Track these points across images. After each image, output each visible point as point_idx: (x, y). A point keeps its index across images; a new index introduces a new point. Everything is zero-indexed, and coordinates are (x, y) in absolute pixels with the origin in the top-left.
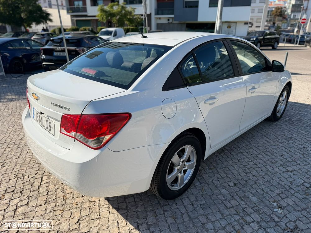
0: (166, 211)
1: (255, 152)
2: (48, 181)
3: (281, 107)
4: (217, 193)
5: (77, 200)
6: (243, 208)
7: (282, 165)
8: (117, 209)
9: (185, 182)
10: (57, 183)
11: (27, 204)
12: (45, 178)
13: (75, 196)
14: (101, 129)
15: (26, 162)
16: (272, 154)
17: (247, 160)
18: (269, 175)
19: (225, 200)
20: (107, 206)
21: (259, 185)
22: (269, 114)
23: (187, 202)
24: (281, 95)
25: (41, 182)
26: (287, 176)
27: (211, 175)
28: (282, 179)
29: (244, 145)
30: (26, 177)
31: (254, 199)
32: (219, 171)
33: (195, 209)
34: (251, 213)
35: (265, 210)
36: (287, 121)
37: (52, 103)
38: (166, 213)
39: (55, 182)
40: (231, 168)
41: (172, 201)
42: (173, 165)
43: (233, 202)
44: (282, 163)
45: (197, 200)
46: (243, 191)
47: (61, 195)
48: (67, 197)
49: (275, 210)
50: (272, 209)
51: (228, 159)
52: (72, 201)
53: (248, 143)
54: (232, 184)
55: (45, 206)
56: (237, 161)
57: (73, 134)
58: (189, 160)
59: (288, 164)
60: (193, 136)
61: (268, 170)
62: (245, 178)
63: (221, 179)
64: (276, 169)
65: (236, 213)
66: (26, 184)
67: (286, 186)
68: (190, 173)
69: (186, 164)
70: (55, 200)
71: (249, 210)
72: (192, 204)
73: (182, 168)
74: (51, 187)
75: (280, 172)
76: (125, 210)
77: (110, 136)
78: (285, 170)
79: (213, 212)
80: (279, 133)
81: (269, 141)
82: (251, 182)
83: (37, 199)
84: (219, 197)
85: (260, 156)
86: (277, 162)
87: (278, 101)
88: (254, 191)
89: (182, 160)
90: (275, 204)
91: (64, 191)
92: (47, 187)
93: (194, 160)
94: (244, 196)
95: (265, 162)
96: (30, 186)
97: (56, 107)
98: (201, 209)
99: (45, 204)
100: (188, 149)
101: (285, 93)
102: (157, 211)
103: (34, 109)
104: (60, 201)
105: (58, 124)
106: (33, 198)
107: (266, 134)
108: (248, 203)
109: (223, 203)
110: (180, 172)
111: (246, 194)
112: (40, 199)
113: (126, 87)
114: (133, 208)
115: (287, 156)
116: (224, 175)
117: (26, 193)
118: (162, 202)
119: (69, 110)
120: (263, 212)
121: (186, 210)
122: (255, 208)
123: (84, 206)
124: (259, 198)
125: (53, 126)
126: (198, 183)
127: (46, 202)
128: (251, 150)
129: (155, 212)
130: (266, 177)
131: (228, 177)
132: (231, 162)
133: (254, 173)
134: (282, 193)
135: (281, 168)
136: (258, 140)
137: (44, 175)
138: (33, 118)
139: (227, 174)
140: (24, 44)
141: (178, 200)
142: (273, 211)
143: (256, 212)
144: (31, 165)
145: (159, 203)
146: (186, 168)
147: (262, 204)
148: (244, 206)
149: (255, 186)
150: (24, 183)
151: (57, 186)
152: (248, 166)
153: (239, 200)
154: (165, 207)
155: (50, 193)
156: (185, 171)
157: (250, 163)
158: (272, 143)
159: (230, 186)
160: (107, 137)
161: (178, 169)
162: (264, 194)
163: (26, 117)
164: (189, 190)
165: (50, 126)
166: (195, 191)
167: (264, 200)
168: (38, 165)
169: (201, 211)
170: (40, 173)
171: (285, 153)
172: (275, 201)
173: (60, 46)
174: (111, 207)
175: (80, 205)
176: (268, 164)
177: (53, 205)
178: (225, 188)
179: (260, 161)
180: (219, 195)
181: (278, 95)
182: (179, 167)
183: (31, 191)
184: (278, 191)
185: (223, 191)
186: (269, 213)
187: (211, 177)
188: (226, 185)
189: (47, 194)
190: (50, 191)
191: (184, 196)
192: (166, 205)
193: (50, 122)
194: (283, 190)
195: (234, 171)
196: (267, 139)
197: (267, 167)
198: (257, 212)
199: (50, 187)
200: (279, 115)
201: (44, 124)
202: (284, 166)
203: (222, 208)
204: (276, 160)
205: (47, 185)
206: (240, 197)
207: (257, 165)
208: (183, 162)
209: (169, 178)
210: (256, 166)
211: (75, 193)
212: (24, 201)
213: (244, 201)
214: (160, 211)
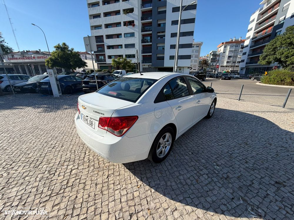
0: (156, 169)
1: (201, 135)
2: (89, 154)
3: (212, 111)
4: (183, 158)
5: (106, 164)
6: (198, 167)
7: (215, 142)
8: (129, 169)
9: (166, 153)
10: (94, 155)
11: (78, 168)
12: (87, 152)
13: (105, 163)
14: (122, 125)
15: (76, 143)
16: (210, 136)
17: (197, 139)
18: (209, 148)
19: (188, 162)
20: (123, 167)
21: (205, 153)
22: (206, 114)
23: (167, 164)
24: (212, 105)
25: (85, 155)
26: (219, 148)
27: (179, 148)
28: (217, 149)
29: (194, 131)
30: (76, 152)
31: (203, 161)
32: (183, 146)
33: (172, 168)
34: (202, 169)
35: (210, 167)
36: (215, 118)
37: (94, 111)
38: (156, 171)
39: (93, 155)
40: (189, 144)
41: (159, 163)
42: (160, 144)
43: (193, 163)
44: (215, 141)
45: (172, 163)
46: (197, 157)
47: (97, 162)
48: (100, 163)
49: (215, 167)
50: (213, 166)
51: (187, 139)
52: (103, 166)
53: (197, 130)
54: (191, 153)
55: (88, 169)
56: (192, 140)
57: (106, 128)
58: (168, 141)
59: (219, 141)
60: (170, 128)
61: (209, 145)
62: (197, 150)
63: (184, 150)
64: (213, 144)
65: (195, 169)
66: (76, 156)
67: (219, 153)
68: (168, 148)
69: (166, 143)
70: (94, 165)
71: (202, 168)
72: (170, 165)
73: (164, 145)
74: (91, 158)
75: (215, 146)
76: (133, 170)
77: (127, 129)
78: (218, 145)
79: (182, 169)
80: (211, 125)
81: (207, 129)
82: (200, 152)
83: (83, 165)
84: (184, 160)
85: (203, 137)
86: (213, 140)
87: (211, 108)
88: (203, 157)
89: (164, 141)
90: (215, 164)
91: (98, 159)
92: (89, 158)
93: (171, 141)
94: (198, 160)
95: (206, 140)
96: (79, 157)
97: (96, 113)
98: (175, 168)
99: (88, 168)
100: (168, 135)
101: (214, 103)
102: (151, 170)
103: (82, 114)
104: (97, 166)
105: (97, 123)
106: (81, 165)
107: (205, 125)
108: (200, 163)
109: (187, 164)
110: (164, 148)
111: (199, 158)
112: (85, 165)
113: (135, 102)
114: (138, 168)
115: (218, 137)
116: (186, 148)
117: (77, 162)
118: (154, 164)
119: (104, 115)
120: (209, 169)
121: (167, 169)
122: (204, 166)
123: (110, 168)
124: (206, 161)
125: (94, 123)
126: (173, 153)
127: (88, 166)
128: (198, 134)
129: (150, 170)
130: (208, 149)
131: (188, 149)
132: (188, 141)
133: (202, 147)
134: (218, 157)
135: (215, 143)
136: (201, 128)
137: (87, 150)
138: (82, 119)
139: (187, 148)
140: (73, 78)
141: (163, 163)
142: (215, 168)
143: (205, 168)
144: (79, 145)
145: (152, 165)
146: (166, 145)
147: (208, 164)
148: (199, 166)
149: (203, 154)
150: (75, 156)
151: (94, 157)
152: (198, 143)
153: (195, 162)
154: (155, 167)
155: (90, 161)
156: (166, 147)
157: (199, 141)
158: (209, 130)
159: (190, 154)
160: (125, 130)
161: (162, 146)
162: (208, 158)
163: (77, 119)
164: (168, 157)
165: (92, 124)
166: (171, 158)
167: (208, 161)
168: (83, 145)
169: (176, 169)
170: (84, 149)
171: (216, 135)
172: (214, 162)
173: (93, 79)
174: (125, 168)
175: (108, 168)
176: (208, 142)
177: (92, 168)
178: (187, 155)
179: (204, 140)
180: (184, 159)
181: (210, 105)
182: (163, 145)
183: (79, 160)
184: (216, 157)
185: (186, 157)
186: (212, 169)
187: (179, 149)
188: (187, 154)
189: (89, 162)
190: (91, 160)
191: (165, 160)
192: (156, 166)
193: (92, 122)
194: (218, 155)
195: (191, 146)
196: (206, 128)
197: (208, 143)
198: (206, 168)
199: (90, 158)
200: (211, 115)
201: (89, 123)
202: (217, 143)
203: (187, 167)
204: (212, 139)
205: (89, 156)
206: (196, 160)
207: (202, 142)
208: (165, 142)
209: (158, 151)
210: (202, 143)
211: (105, 160)
212: (75, 166)
213: (198, 163)
214: (153, 170)
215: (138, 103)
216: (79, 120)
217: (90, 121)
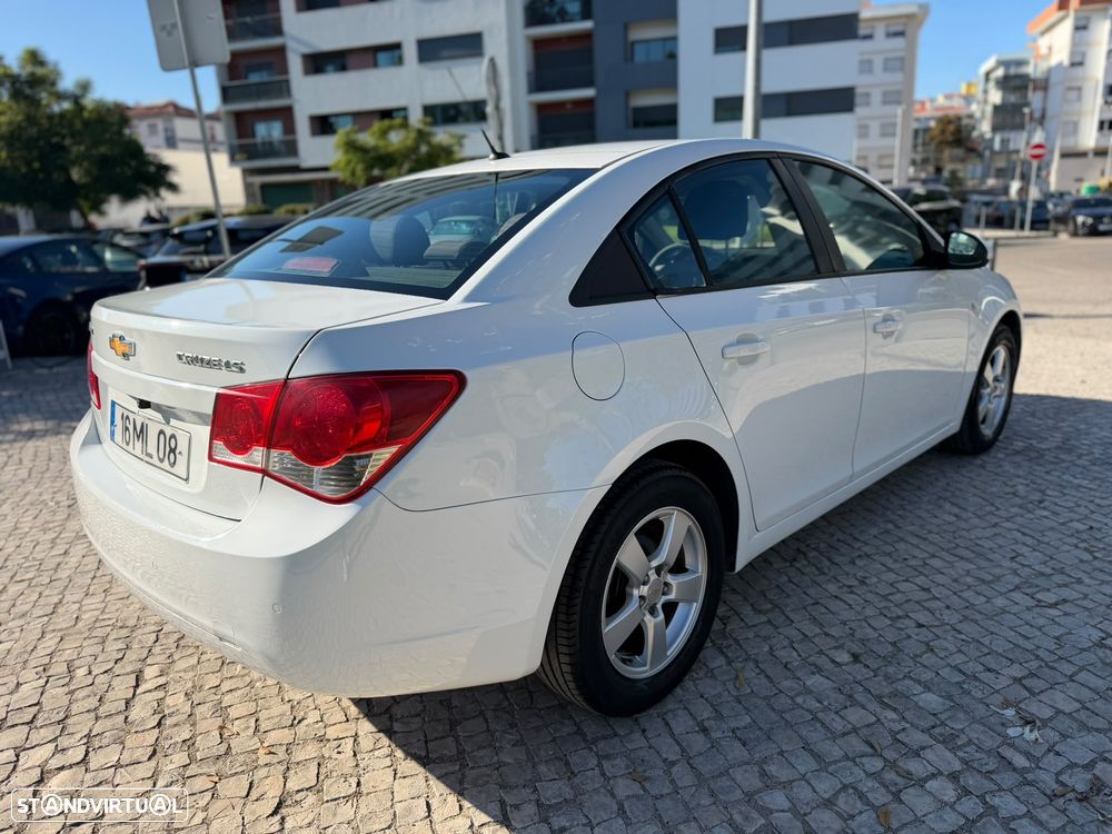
0: (608, 757)
1: (917, 552)
2: (162, 680)
3: (992, 406)
4: (791, 689)
5: (273, 737)
6: (893, 734)
7: (1017, 588)
8: (424, 761)
9: (672, 652)
10: (197, 688)
11: (84, 761)
12: (150, 672)
13: (263, 726)
15: (80, 624)
16: (979, 555)
17: (891, 577)
18: (976, 622)
19: (827, 709)
20: (386, 751)
21: (942, 654)
22: (952, 423)
23: (681, 723)
24: (988, 358)
25: (137, 686)
26: (1041, 621)
27: (767, 630)
28: (1026, 630)
29: (874, 531)
30: (81, 672)
31: (931, 700)
32: (792, 616)
33: (714, 745)
34: (923, 748)
35: (974, 735)
36: (1017, 453)
37: (180, 357)
38: (606, 764)
39: (190, 684)
40: (835, 606)
41: (630, 722)
42: (623, 579)
43: (855, 716)
44: (1017, 580)
45: (719, 716)
46: (887, 677)
47: (208, 724)
48: (235, 730)
49: (1012, 732)
50: (999, 729)
51: (820, 579)
52: (254, 743)
53: (890, 526)
54: (844, 657)
55: (153, 763)
56: (856, 583)
57: (257, 455)
58: (679, 567)
59: (1041, 582)
60: (688, 474)
61: (970, 606)
62: (891, 636)
63: (801, 642)
64: (1000, 602)
65: (869, 750)
66: (80, 694)
67: (1041, 653)
68: (688, 615)
69: (669, 578)
70: (189, 743)
71: (916, 738)
72: (705, 730)
73: (654, 592)
74: (176, 701)
75: (1015, 609)
76: (451, 760)
77: (394, 449)
78: (1032, 603)
79: (781, 753)
80: (994, 489)
81: (964, 515)
82: (912, 647)
83: (122, 743)
84: (799, 700)
85: (936, 563)
86: (998, 578)
87: (980, 381)
88: (927, 676)
89: (655, 563)
90: (1010, 712)
91: (221, 710)
92: (160, 701)
93: (699, 565)
94: (894, 694)
95: (956, 580)
96: (93, 702)
97: (196, 369)
98: (738, 744)
99: (149, 759)
100: (677, 524)
101: (1001, 353)
102: (574, 759)
103: (113, 403)
104: (208, 744)
106: (105, 741)
107: (948, 494)
108: (906, 714)
109: (815, 718)
110: (653, 611)
111: (900, 686)
112: (130, 741)
113: (445, 294)
114: (482, 753)
115: (1033, 558)
116: (814, 630)
117: (81, 725)
118: (591, 729)
119: (242, 370)
120: (970, 742)
121: (683, 751)
122: (937, 730)
123: (299, 755)
124: (950, 697)
125: (182, 446)
126: (721, 661)
127: (154, 752)
128: (901, 546)
129: (567, 763)
130: (966, 627)
131: (827, 634)
132: (832, 588)
133: (923, 617)
134: (1032, 675)
135: (1017, 596)
136: (924, 515)
137: (149, 661)
138: (112, 439)
139: (821, 626)
141: (650, 720)
142: (1006, 736)
143: (944, 742)
144: (99, 632)
145: (579, 731)
146: (672, 596)
147: (961, 715)
148: (897, 727)
149: (928, 659)
150: (72, 692)
151: (196, 698)
152: (898, 597)
153: (874, 706)
154: (601, 745)
155: (168, 722)
156: (670, 609)
157: (903, 587)
158: (976, 521)
159: (838, 665)
160: (383, 455)
161: (642, 597)
162: (964, 682)
163: (86, 443)
164: (688, 683)
165: (173, 451)
166: (710, 688)
167: (966, 700)
168: (124, 632)
169: (738, 752)
170: (131, 656)
171: (1025, 550)
172: (1006, 704)
173: (207, 253)
174: (399, 754)
175: (282, 755)
176: (969, 587)
177: (180, 758)
178: (819, 670)
179: (939, 578)
180: (798, 695)
181: (974, 367)
182: (644, 590)
183: (97, 718)
184: (1017, 671)
185: (815, 681)
186: (989, 744)
187: (766, 639)
188: (823, 661)
189: (159, 724)
190: (171, 715)
191: (670, 704)
192: (605, 738)
193: (173, 436)
194: (1034, 665)
195: (846, 615)
196: (956, 510)
197: (966, 594)
198: (949, 741)
199: (169, 701)
200: (987, 431)
202: (1028, 591)
203: (815, 736)
204: (997, 571)
205: (161, 694)
206: (879, 699)
207: (928, 590)
208: (658, 570)
209: (614, 630)
210: (924, 595)
211: (262, 716)
212: (71, 752)
213: (895, 710)
214: (584, 759)
215: (468, 299)
216: (95, 450)
217: (161, 432)
